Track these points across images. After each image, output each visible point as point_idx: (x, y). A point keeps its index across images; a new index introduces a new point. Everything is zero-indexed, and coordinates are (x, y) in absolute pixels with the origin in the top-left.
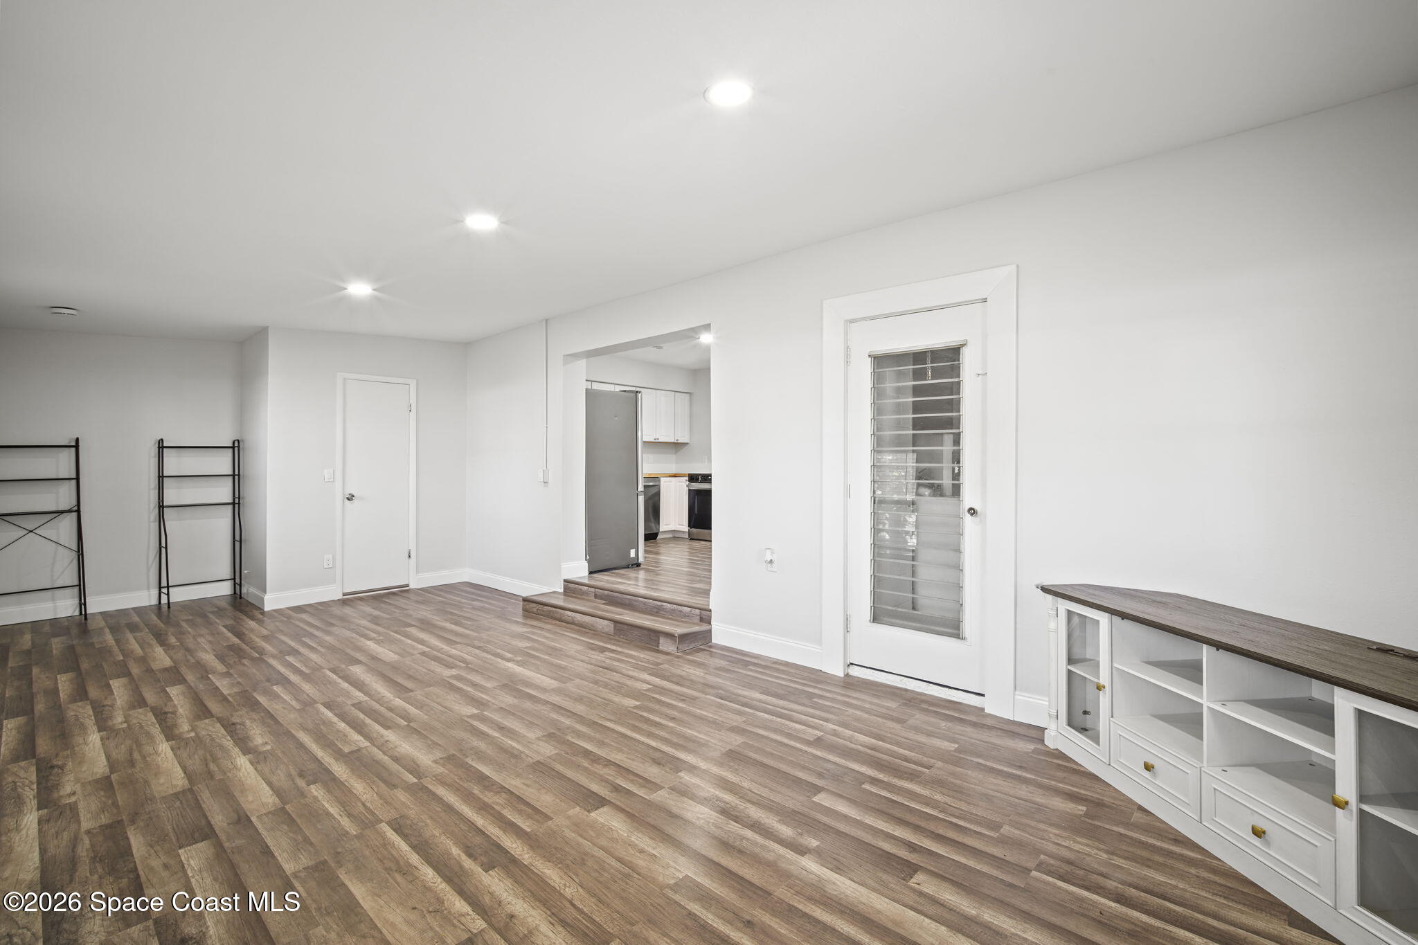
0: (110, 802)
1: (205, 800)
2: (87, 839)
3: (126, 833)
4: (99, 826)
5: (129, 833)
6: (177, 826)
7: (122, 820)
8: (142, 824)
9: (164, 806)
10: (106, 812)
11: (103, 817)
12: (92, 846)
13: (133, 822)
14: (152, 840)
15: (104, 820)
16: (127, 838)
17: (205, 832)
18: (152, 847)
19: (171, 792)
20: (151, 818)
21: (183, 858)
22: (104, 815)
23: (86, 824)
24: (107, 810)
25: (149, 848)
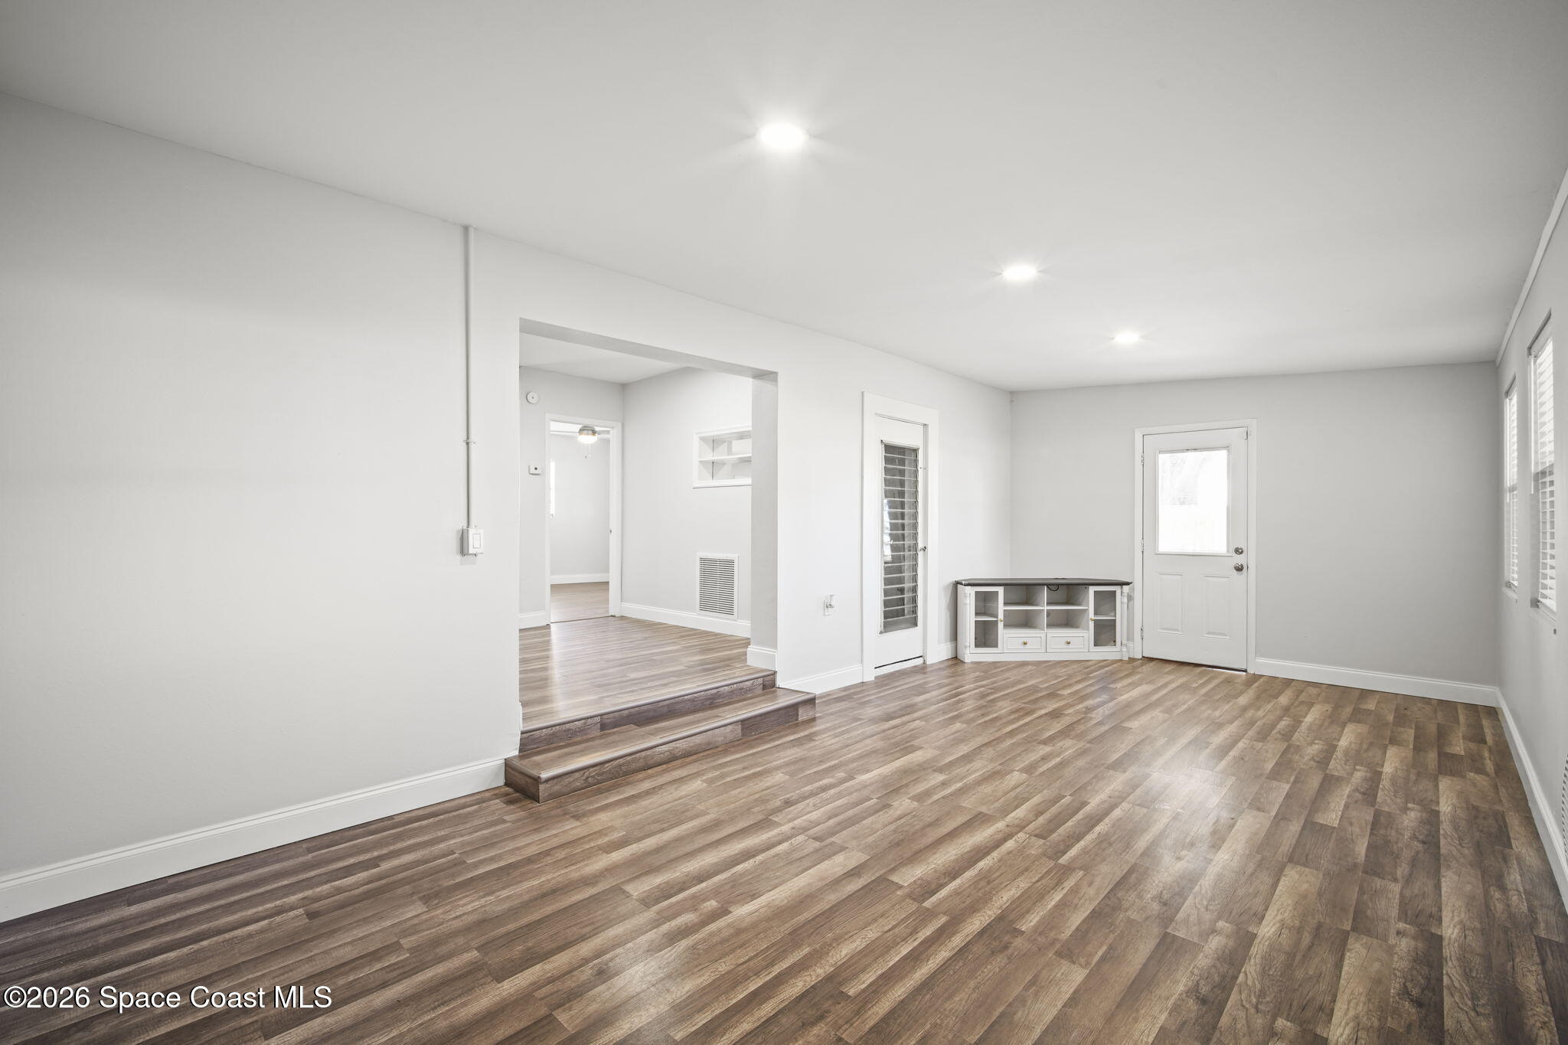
0: (1365, 897)
1: (1288, 845)
2: (1398, 875)
3: (1365, 861)
4: (1384, 879)
5: (1363, 859)
6: (1325, 842)
7: (1363, 872)
8: (1350, 859)
9: (1322, 862)
10: (1374, 889)
11: (1378, 886)
12: (1396, 867)
13: (1355, 865)
14: (1350, 843)
15: (1378, 883)
16: (1366, 856)
17: (1311, 827)
18: (1352, 840)
19: (1307, 869)
20: (1340, 859)
21: (1338, 822)
22: (1376, 886)
23: (1396, 888)
24: (1372, 890)
25: (1355, 840)
